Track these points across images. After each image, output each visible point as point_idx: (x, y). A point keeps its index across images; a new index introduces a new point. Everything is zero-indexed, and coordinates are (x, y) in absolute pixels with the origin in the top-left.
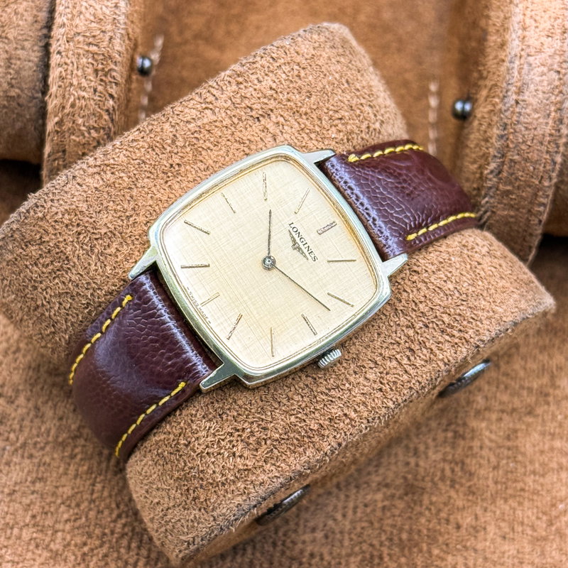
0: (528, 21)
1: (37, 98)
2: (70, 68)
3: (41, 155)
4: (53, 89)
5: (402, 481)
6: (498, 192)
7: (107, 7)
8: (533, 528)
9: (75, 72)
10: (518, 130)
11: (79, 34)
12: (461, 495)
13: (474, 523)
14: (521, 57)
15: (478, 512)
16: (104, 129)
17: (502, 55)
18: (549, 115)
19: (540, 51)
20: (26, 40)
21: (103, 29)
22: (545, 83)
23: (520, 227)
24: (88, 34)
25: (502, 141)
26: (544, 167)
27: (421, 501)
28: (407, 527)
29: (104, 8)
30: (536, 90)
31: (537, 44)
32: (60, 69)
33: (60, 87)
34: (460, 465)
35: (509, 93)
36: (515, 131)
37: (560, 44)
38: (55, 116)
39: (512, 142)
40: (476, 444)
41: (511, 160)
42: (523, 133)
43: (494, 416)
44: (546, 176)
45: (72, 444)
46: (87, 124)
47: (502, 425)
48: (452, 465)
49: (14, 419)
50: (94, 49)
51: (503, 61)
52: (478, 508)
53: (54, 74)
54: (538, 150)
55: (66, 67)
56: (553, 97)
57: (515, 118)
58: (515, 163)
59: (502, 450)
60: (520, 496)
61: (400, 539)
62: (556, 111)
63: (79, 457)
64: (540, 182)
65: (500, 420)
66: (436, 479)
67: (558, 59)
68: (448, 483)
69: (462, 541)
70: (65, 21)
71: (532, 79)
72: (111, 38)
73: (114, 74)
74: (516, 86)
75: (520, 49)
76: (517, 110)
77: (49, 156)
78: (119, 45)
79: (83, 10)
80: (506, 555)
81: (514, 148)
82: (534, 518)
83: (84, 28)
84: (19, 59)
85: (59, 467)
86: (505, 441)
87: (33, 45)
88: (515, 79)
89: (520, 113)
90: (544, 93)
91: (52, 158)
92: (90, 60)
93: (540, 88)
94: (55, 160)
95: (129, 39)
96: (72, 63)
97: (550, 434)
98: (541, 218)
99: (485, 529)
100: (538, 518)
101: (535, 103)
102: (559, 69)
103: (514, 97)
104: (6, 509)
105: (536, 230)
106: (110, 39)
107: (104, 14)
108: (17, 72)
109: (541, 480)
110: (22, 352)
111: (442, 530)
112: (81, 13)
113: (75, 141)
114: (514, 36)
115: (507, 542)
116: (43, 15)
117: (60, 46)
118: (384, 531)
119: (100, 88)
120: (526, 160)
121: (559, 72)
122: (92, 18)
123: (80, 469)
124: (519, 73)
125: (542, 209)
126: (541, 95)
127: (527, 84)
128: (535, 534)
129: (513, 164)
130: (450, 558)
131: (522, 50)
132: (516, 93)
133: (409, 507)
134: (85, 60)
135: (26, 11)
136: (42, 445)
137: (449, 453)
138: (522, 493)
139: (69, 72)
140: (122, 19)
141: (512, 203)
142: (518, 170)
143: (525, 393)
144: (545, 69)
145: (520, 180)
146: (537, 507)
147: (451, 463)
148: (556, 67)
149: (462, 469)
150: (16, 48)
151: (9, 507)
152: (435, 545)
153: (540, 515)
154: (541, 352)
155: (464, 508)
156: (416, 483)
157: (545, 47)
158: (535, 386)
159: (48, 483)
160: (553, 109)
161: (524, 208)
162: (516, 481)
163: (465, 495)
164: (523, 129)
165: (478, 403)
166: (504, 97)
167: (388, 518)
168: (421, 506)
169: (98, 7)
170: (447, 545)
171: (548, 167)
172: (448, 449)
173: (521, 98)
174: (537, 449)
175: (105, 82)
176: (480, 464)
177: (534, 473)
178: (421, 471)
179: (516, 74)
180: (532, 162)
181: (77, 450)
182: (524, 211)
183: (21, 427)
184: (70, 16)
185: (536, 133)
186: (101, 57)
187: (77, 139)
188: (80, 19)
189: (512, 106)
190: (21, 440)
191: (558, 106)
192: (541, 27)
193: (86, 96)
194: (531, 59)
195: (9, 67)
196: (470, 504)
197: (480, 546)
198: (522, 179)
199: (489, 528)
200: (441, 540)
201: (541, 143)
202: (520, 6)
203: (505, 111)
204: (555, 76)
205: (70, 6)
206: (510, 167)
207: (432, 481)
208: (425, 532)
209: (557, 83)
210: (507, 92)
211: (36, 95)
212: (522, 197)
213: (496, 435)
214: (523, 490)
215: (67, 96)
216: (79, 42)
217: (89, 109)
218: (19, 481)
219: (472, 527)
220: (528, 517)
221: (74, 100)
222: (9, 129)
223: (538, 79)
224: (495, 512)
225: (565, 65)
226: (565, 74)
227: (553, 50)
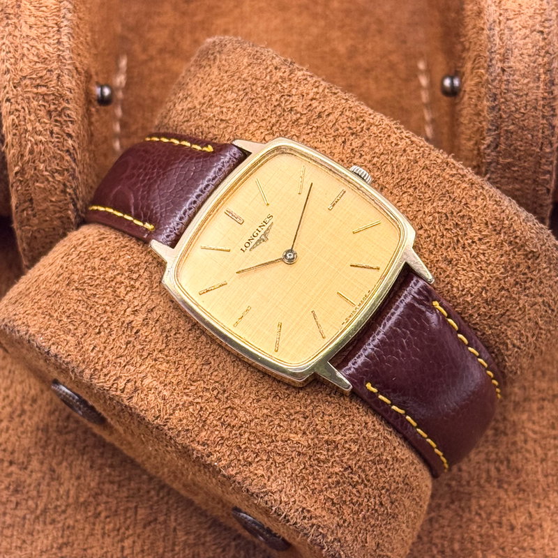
2: (22, 114)
3: (9, 208)
4: (8, 138)
5: (446, 489)
6: (499, 166)
7: (49, 44)
9: (28, 117)
10: (509, 99)
11: (25, 77)
12: (511, 494)
13: (528, 521)
14: (500, 23)
15: (531, 510)
16: (67, 170)
17: (480, 23)
18: (539, 78)
19: (520, 13)
21: (49, 67)
22: (530, 46)
23: (528, 199)
24: (34, 76)
25: (495, 113)
26: (543, 132)
27: (469, 507)
28: (458, 537)
29: (46, 46)
30: (521, 55)
31: (515, 6)
32: (12, 117)
33: (15, 135)
34: (505, 463)
35: (494, 62)
36: (507, 101)
38: (15, 166)
39: (505, 112)
40: (519, 438)
41: (507, 131)
42: (515, 100)
43: (535, 406)
44: (546, 142)
45: (95, 503)
46: (49, 168)
47: (545, 414)
48: (497, 464)
49: (30, 485)
50: (43, 90)
51: (483, 29)
52: (531, 505)
53: (7, 123)
54: (533, 116)
55: (17, 113)
56: (540, 59)
57: (503, 86)
58: (512, 133)
59: (548, 439)
61: (453, 551)
62: (545, 73)
63: (103, 515)
64: (541, 149)
65: (541, 409)
66: (482, 481)
67: (539, 18)
68: (495, 483)
69: (519, 542)
70: (9, 66)
71: (515, 43)
73: (68, 112)
74: (500, 54)
75: (498, 14)
76: (505, 78)
77: (17, 208)
78: (69, 82)
79: (26, 52)
81: (508, 117)
83: (29, 71)
85: (84, 529)
86: (551, 430)
88: (497, 46)
89: (507, 80)
90: (529, 56)
91: (20, 209)
92: (41, 102)
93: (525, 52)
94: (23, 210)
95: (78, 73)
96: (23, 108)
98: (548, 186)
99: (541, 526)
101: (521, 68)
102: (542, 29)
103: (500, 65)
105: (545, 200)
106: (58, 77)
107: (47, 52)
110: (28, 414)
111: (496, 534)
112: (24, 55)
113: (40, 188)
117: (7, 93)
118: (434, 544)
119: (56, 129)
120: (522, 128)
121: (542, 32)
122: (36, 59)
123: (107, 527)
124: (501, 39)
125: (547, 177)
126: (527, 59)
127: (511, 50)
129: (509, 135)
131: (501, 15)
132: (501, 61)
133: (458, 515)
134: (35, 103)
136: (63, 508)
137: (492, 452)
139: (21, 118)
140: (67, 54)
141: (515, 175)
142: (516, 140)
144: (528, 32)
145: (520, 151)
147: (495, 462)
148: (538, 27)
149: (508, 467)
152: (490, 551)
155: (516, 507)
156: (461, 489)
157: (523, 8)
159: (75, 546)
160: (542, 71)
161: (528, 179)
163: (515, 493)
164: (514, 96)
165: (516, 394)
166: (489, 66)
167: (437, 530)
168: (470, 512)
169: (40, 46)
170: (503, 549)
171: (547, 133)
172: (491, 448)
173: (506, 64)
175: (60, 122)
176: (526, 459)
178: (465, 475)
179: (498, 41)
180: (529, 129)
181: (100, 508)
182: (530, 182)
183: (38, 492)
184: (13, 61)
185: (528, 99)
186: (52, 97)
187: (42, 186)
188: (24, 62)
189: (498, 75)
190: (41, 506)
191: (547, 67)
193: (43, 140)
194: (511, 23)
196: (521, 502)
197: (538, 545)
198: (522, 148)
199: (545, 525)
200: (496, 544)
201: (536, 109)
203: (493, 81)
204: (538, 37)
205: (12, 50)
206: (507, 139)
207: (478, 484)
208: (478, 539)
209: (542, 44)
210: (491, 60)
212: (525, 168)
215: (24, 143)
216: (27, 86)
217: (49, 153)
218: (44, 549)
219: (527, 526)
221: (32, 146)
223: (521, 42)
224: (549, 507)
225: (547, 24)
226: (549, 33)
227: (532, 10)
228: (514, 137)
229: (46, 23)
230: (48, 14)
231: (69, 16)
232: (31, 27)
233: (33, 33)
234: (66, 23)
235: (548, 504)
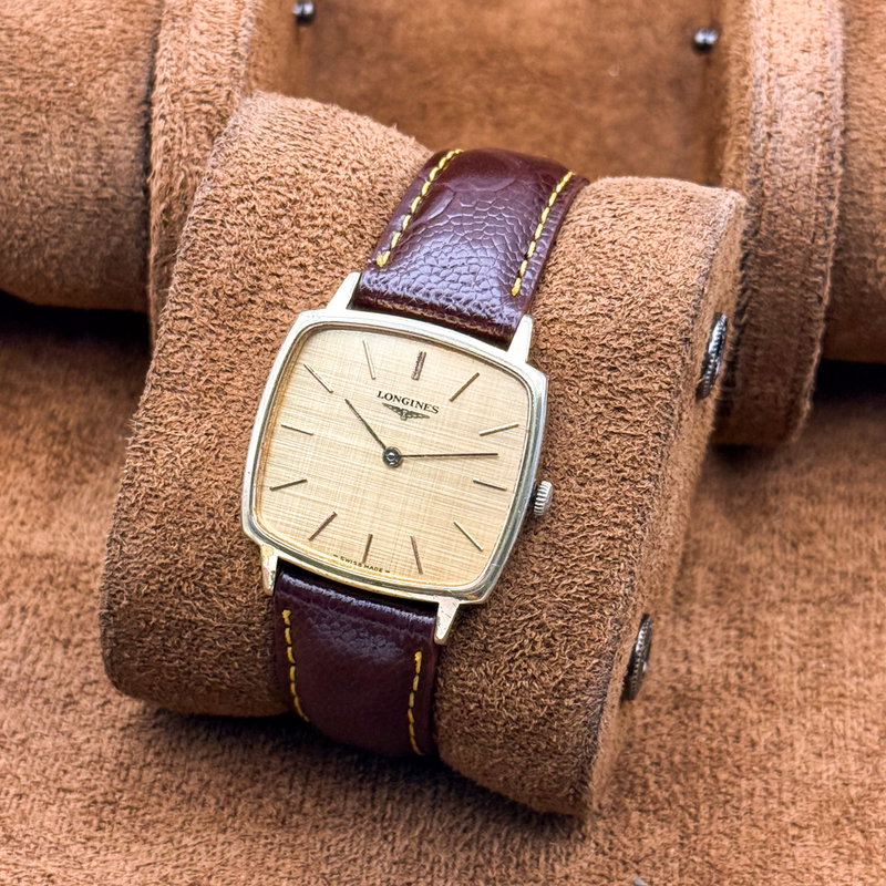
0: (775, 36)
1: (138, 198)
2: (178, 135)
3: (146, 261)
4: (157, 165)
5: (670, 692)
6: (758, 260)
7: (221, 54)
8: (859, 741)
9: (184, 140)
10: (774, 172)
11: (187, 90)
12: (755, 706)
13: (775, 739)
14: (769, 80)
15: (780, 725)
17: (745, 81)
18: (814, 148)
19: (793, 70)
20: (121, 121)
21: (219, 81)
22: (805, 108)
23: (793, 309)
24: (199, 90)
25: (756, 189)
26: (816, 219)
27: (698, 716)
28: (680, 748)
29: (218, 56)
30: (794, 118)
31: (790, 62)
32: (165, 138)
34: (750, 670)
35: (758, 125)
36: (772, 174)
37: (820, 60)
38: (161, 202)
39: (768, 188)
40: (772, 642)
41: (770, 213)
42: (782, 174)
43: (795, 608)
44: (820, 232)
47: (807, 618)
48: (739, 670)
50: (206, 107)
51: (747, 88)
52: (781, 720)
53: (158, 145)
54: (804, 197)
55: (172, 134)
56: (817, 126)
57: (769, 156)
58: (776, 216)
59: (809, 648)
60: (840, 703)
61: (672, 763)
62: (823, 144)
64: (813, 241)
65: (803, 612)
66: (718, 688)
67: (819, 77)
68: (735, 691)
69: (761, 761)
70: (169, 76)
71: (787, 104)
72: (229, 93)
74: (766, 115)
75: (767, 68)
76: (771, 145)
77: (156, 260)
79: (192, 60)
80: (825, 776)
81: (773, 196)
82: (860, 729)
83: (193, 83)
84: (112, 147)
86: (814, 637)
87: (130, 127)
88: (764, 107)
89: (775, 149)
90: (804, 120)
91: (160, 262)
92: (203, 123)
93: (799, 115)
96: (181, 128)
97: (877, 626)
98: (820, 293)
99: (791, 745)
100: (867, 729)
101: (793, 135)
102: (821, 90)
103: (766, 129)
104: (119, 747)
105: (816, 312)
106: (228, 95)
107: (218, 63)
108: (110, 165)
109: (867, 683)
111: (731, 749)
112: (189, 64)
114: (758, 54)
115: (824, 761)
116: (141, 88)
117: (163, 108)
118: (648, 754)
120: (790, 211)
122: (203, 70)
124: (769, 99)
125: (819, 279)
126: (800, 124)
127: (782, 111)
128: (864, 749)
129: (773, 218)
130: (744, 783)
131: (771, 70)
132: (767, 124)
133: (682, 723)
134: (195, 123)
135: (119, 84)
137: (734, 655)
138: (842, 700)
139: (176, 140)
140: (242, 68)
141: (779, 274)
142: (781, 226)
143: (836, 578)
144: (804, 91)
145: (786, 241)
146: (864, 716)
147: (737, 667)
148: (817, 87)
149: (754, 674)
150: (108, 133)
151: (122, 744)
152: (721, 769)
153: (869, 725)
154: (855, 528)
155: (760, 721)
156: (690, 694)
157: (800, 64)
158: (851, 568)
160: (819, 140)
161: (795, 280)
162: (830, 685)
163: (760, 705)
164: (781, 170)
165: (770, 593)
166: (753, 130)
167: (652, 738)
168: (699, 721)
169: (210, 55)
170: (738, 767)
171: (821, 219)
172: (732, 650)
173: (774, 129)
174: (859, 645)
176: (779, 667)
177: (856, 673)
178: (696, 680)
179: (765, 100)
180: (798, 213)
182: (796, 285)
184: (174, 69)
185: (799, 173)
188: (188, 72)
189: (763, 141)
191: (826, 136)
192: (793, 41)
194: (782, 80)
195: (99, 159)
196: (768, 716)
197: (785, 767)
198: (788, 238)
199: (796, 745)
201: (808, 186)
202: (763, 19)
203: (756, 148)
204: (819, 99)
205: (175, 57)
206: (770, 223)
207: (712, 690)
208: (707, 753)
209: (820, 107)
210: (755, 123)
211: (137, 195)
212: (790, 265)
213: (800, 632)
214: (842, 695)
215: (175, 173)
218: (135, 713)
219: (773, 743)
220: (852, 728)
221: (185, 178)
222: (102, 249)
223: (796, 103)
224: (804, 725)
225: (829, 85)
226: (830, 96)
227: (811, 68)
228: (780, 221)
229: (220, 30)
230: (224, 21)
231: (250, 25)
232: (202, 33)
233: (203, 40)
234: (245, 32)
235: (803, 721)
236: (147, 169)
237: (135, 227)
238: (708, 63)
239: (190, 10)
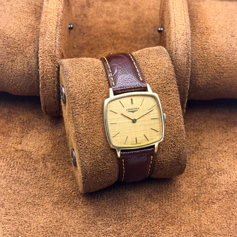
0: (176, 32)
1: (37, 73)
2: (44, 60)
3: (39, 87)
4: (40, 67)
8: (197, 184)
9: (46, 61)
11: (46, 51)
13: (179, 184)
14: (175, 42)
16: (56, 77)
17: (170, 42)
18: (185, 56)
19: (180, 39)
20: (32, 57)
21: (53, 48)
22: (183, 48)
29: (52, 43)
31: (179, 38)
32: (42, 61)
33: (42, 66)
35: (173, 52)
36: (176, 62)
37: (186, 37)
38: (41, 75)
42: (179, 62)
44: (187, 74)
45: (57, 174)
46: (51, 76)
49: (39, 168)
50: (50, 54)
51: (170, 43)
52: (180, 180)
53: (40, 63)
54: (183, 67)
56: (186, 51)
57: (175, 58)
60: (192, 176)
63: (59, 177)
64: (185, 76)
67: (186, 41)
70: (42, 48)
71: (179, 47)
72: (55, 51)
73: (57, 61)
74: (175, 49)
76: (176, 56)
77: (41, 87)
78: (57, 53)
79: (46, 44)
80: (190, 192)
82: (197, 181)
83: (47, 49)
84: (31, 62)
85: (53, 180)
87: (34, 58)
89: (177, 57)
90: (183, 50)
91: (42, 88)
92: (50, 58)
93: (182, 49)
94: (43, 88)
99: (182, 185)
100: (198, 181)
101: (181, 54)
103: (175, 52)
104: (39, 192)
107: (52, 44)
108: (31, 66)
109: (198, 171)
110: (40, 151)
112: (46, 45)
113: (48, 81)
114: (173, 36)
115: (189, 188)
116: (36, 49)
117: (41, 55)
119: (53, 65)
120: (180, 70)
121: (186, 45)
122: (49, 46)
123: (60, 180)
124: (175, 46)
125: (187, 84)
127: (178, 49)
128: (198, 185)
131: (175, 39)
132: (175, 51)
134: (48, 58)
135: (32, 48)
136: (48, 175)
138: (193, 175)
139: (44, 62)
140: (58, 45)
142: (179, 73)
144: (183, 44)
146: (198, 178)
148: (185, 43)
150: (30, 59)
151: (40, 192)
153: (199, 180)
157: (182, 38)
158: (194, 146)
159: (51, 184)
160: (186, 55)
162: (190, 172)
166: (172, 53)
169: (50, 43)
170: (171, 191)
171: (187, 72)
173: (176, 52)
174: (196, 163)
175: (54, 63)
177: (196, 169)
179: (174, 46)
180: (182, 70)
181: (58, 175)
182: (182, 86)
183: (41, 170)
184: (43, 46)
185: (182, 62)
186: (53, 56)
187: (49, 81)
188: (46, 47)
189: (174, 55)
190: (42, 174)
191: (187, 54)
192: (180, 33)
193: (50, 68)
194: (178, 42)
195: (28, 65)
197: (181, 190)
199: (184, 185)
200: (169, 189)
201: (184, 65)
202: (174, 28)
205: (43, 43)
209: (186, 47)
210: (172, 51)
211: (36, 72)
214: (193, 174)
215: (44, 69)
216: (46, 53)
217: (51, 72)
220: (195, 181)
221: (46, 70)
222: (29, 84)
223: (181, 47)
224: (185, 181)
225: (188, 42)
226: (188, 45)
227: (184, 39)
228: (178, 72)
229: (52, 37)
230: (53, 35)
231: (59, 35)
232: (48, 38)
233: (49, 39)
234: (58, 37)
235: (185, 180)
236: (38, 67)
237: (36, 79)
238: (161, 35)
239: (45, 33)
